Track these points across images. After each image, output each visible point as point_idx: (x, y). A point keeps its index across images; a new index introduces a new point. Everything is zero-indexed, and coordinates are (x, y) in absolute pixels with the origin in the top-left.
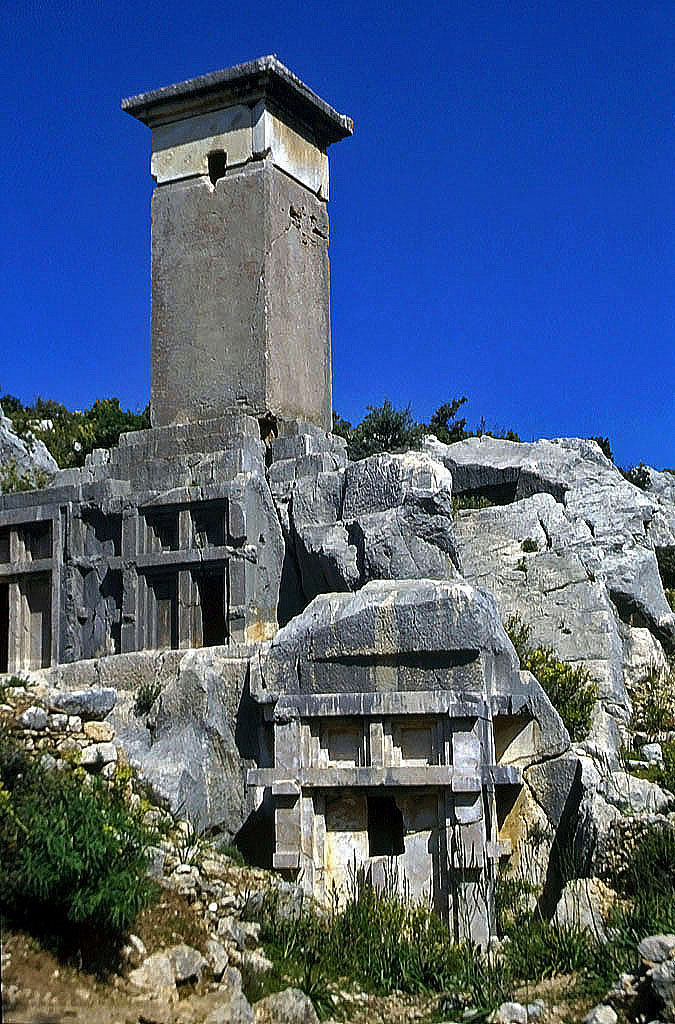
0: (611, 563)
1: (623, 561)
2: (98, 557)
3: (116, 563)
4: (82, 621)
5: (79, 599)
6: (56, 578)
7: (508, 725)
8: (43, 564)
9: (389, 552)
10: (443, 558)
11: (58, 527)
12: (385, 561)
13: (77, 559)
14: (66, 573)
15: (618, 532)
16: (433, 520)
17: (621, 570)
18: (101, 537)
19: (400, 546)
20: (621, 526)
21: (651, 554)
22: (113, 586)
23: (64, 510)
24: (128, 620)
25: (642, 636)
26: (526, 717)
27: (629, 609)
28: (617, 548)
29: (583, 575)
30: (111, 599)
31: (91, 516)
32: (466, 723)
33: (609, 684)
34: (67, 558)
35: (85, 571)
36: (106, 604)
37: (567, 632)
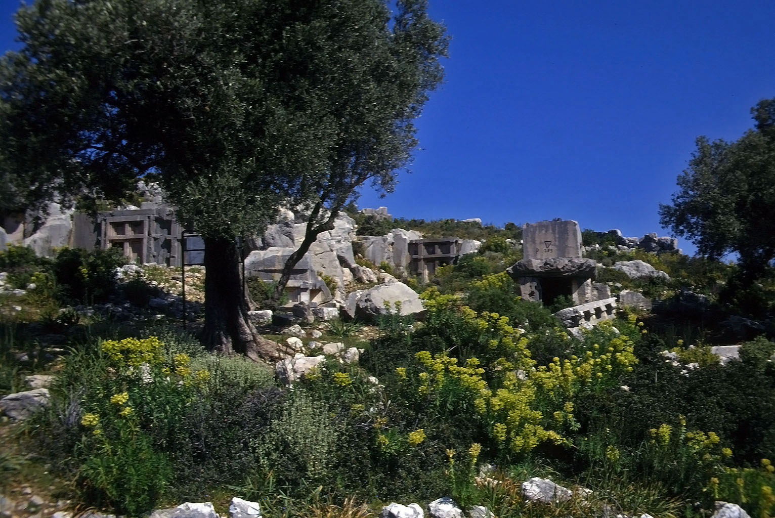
0: (338, 246)
1: (341, 245)
2: (162, 235)
3: (169, 237)
4: (154, 256)
5: (153, 249)
6: (145, 241)
7: (314, 293)
8: (140, 236)
9: (273, 239)
10: (290, 241)
11: (146, 223)
12: (272, 241)
13: (153, 235)
14: (149, 240)
15: (340, 236)
16: (288, 229)
17: (341, 248)
18: (162, 228)
19: (276, 236)
20: (340, 234)
21: (350, 244)
22: (167, 245)
23: (149, 217)
24: (173, 257)
25: (347, 270)
26: (320, 290)
27: (343, 262)
28: (339, 241)
29: (329, 249)
30: (165, 250)
31: (159, 220)
32: (305, 290)
33: (340, 284)
34: (149, 234)
35: (155, 239)
36: (163, 252)
37: (324, 268)
